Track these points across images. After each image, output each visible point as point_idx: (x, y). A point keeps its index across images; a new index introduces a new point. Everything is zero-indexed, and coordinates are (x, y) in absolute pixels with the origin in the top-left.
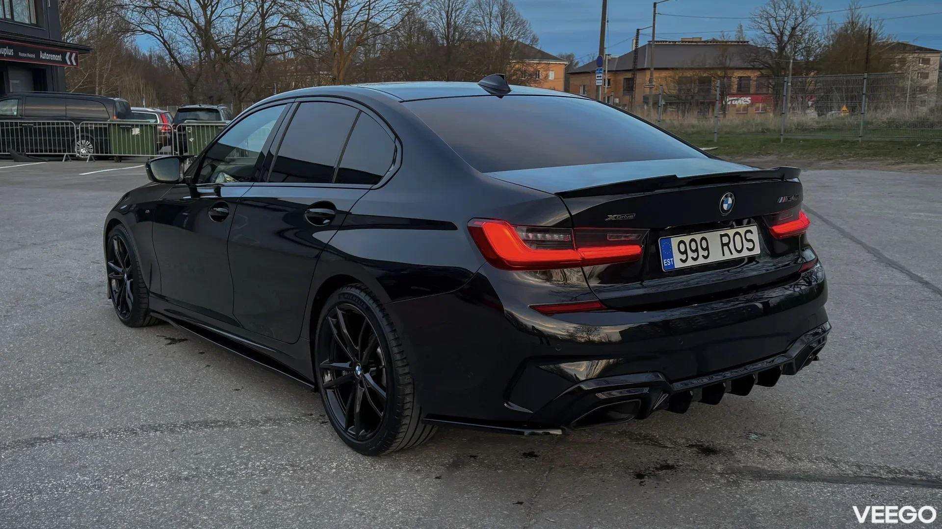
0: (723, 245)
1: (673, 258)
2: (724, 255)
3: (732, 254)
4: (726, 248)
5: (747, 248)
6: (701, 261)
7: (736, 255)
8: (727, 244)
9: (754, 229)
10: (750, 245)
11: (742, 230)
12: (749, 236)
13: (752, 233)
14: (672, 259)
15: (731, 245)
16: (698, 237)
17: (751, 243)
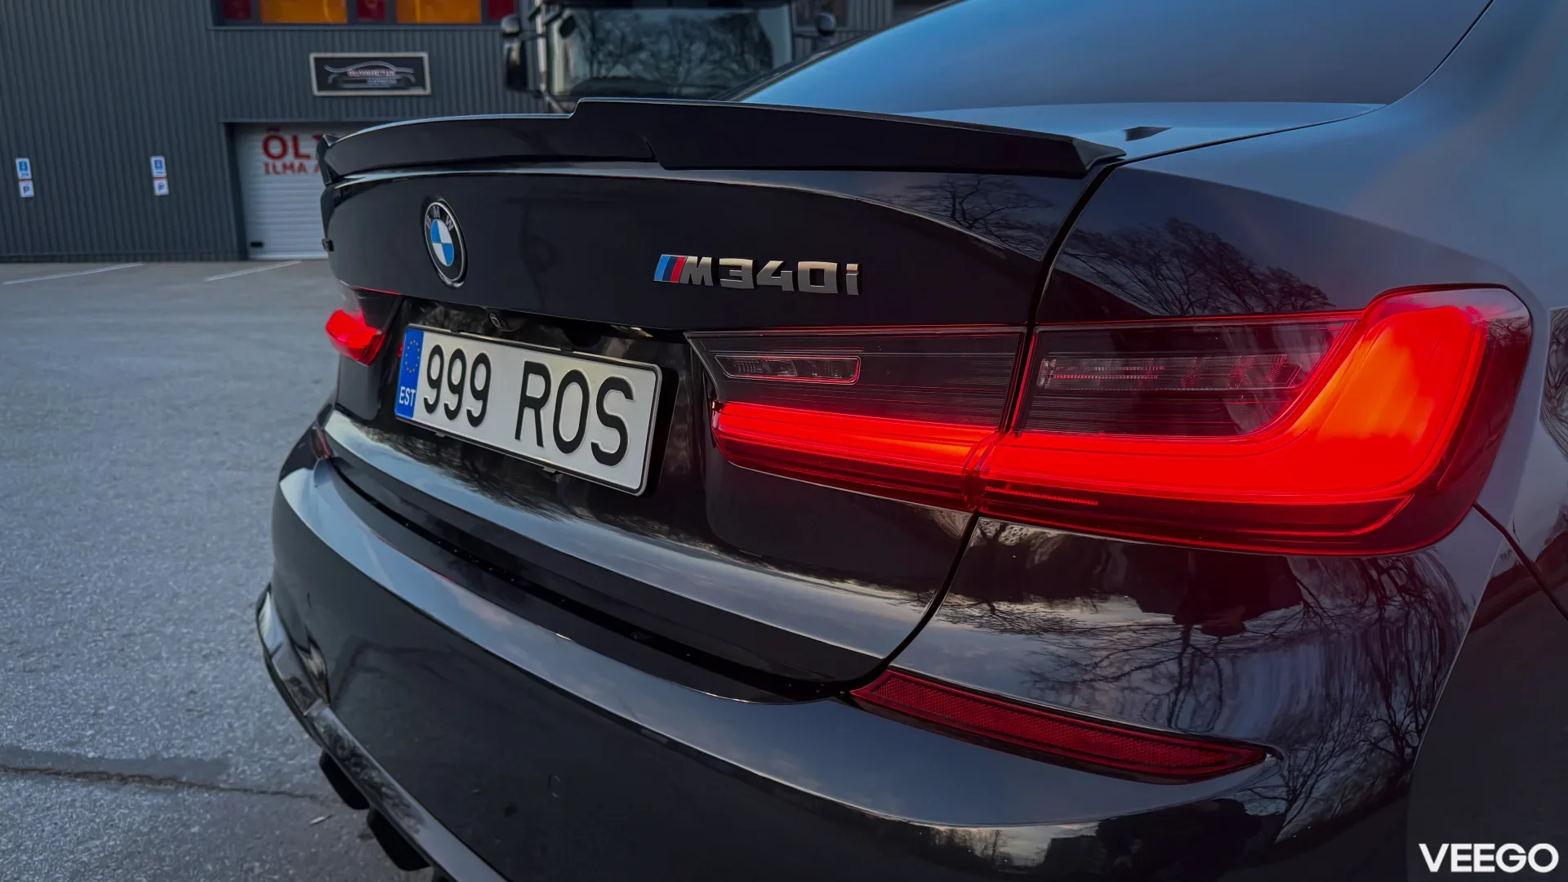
0: (526, 402)
1: (415, 388)
2: (518, 436)
3: (540, 443)
4: (529, 413)
5: (595, 447)
6: (461, 428)
7: (550, 455)
8: (537, 404)
9: (645, 383)
10: (609, 441)
11: (596, 373)
12: (615, 403)
13: (629, 395)
14: (413, 391)
15: (547, 413)
16: (472, 349)
17: (614, 436)
